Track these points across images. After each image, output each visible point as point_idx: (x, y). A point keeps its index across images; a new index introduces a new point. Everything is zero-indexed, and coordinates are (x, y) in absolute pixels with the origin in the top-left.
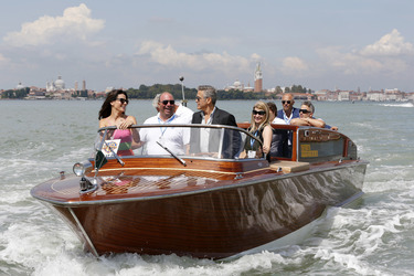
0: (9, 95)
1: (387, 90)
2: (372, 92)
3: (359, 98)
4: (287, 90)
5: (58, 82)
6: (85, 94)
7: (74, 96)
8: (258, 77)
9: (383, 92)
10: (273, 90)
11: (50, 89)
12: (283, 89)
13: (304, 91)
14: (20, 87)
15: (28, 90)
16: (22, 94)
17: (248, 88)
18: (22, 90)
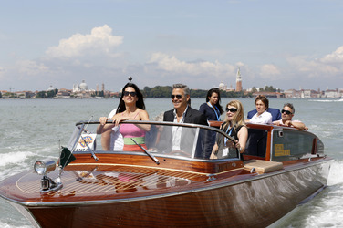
0: (42, 95)
1: (340, 89)
2: (329, 91)
3: (319, 95)
4: (261, 89)
5: (82, 85)
6: (101, 94)
7: (93, 96)
8: (238, 80)
9: (337, 91)
10: (250, 90)
11: (75, 90)
12: (258, 89)
13: (275, 91)
14: (50, 89)
15: (57, 91)
16: (52, 94)
17: (230, 89)
18: (52, 91)
